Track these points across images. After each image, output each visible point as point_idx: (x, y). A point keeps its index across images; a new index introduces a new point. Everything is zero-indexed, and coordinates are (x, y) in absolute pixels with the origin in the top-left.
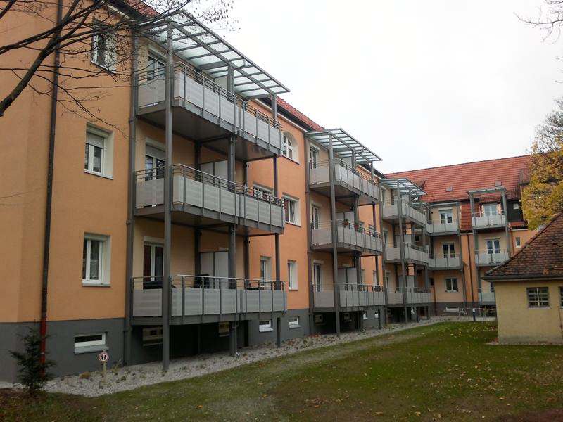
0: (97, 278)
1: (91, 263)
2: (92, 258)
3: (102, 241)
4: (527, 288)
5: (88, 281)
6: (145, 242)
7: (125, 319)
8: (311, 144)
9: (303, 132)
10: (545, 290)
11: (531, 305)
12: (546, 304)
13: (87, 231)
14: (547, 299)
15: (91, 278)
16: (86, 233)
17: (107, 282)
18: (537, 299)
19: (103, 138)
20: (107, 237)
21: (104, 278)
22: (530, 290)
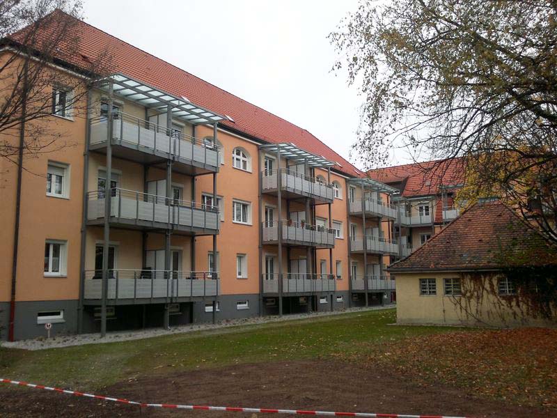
0: (58, 271)
1: (53, 260)
2: (53, 256)
3: (62, 244)
4: (420, 279)
5: (50, 273)
6: (97, 244)
7: (79, 300)
8: (267, 155)
9: (257, 145)
10: (434, 281)
11: (423, 293)
12: (434, 292)
13: (48, 238)
14: (435, 288)
15: (53, 271)
16: (47, 239)
17: (65, 274)
18: (427, 288)
19: (64, 169)
20: (65, 241)
21: (62, 271)
22: (422, 281)
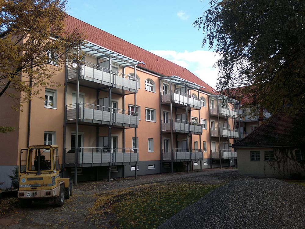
1: (48, 143)
3: (53, 134)
6: (72, 134)
7: (63, 164)
8: (164, 83)
10: (259, 153)
11: (252, 159)
12: (259, 159)
13: (46, 130)
18: (255, 157)
19: (54, 92)
20: (55, 132)
22: (252, 153)
